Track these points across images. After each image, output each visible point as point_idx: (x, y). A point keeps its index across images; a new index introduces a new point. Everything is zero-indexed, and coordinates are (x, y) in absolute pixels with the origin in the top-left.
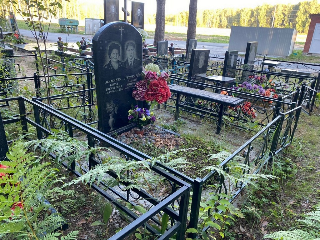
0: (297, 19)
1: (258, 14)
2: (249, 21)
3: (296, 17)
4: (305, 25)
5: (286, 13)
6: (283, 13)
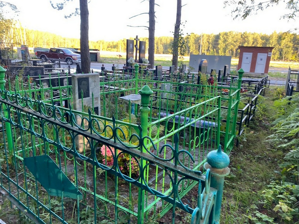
1: (188, 42)
4: (226, 51)
5: (211, 41)
6: (208, 41)
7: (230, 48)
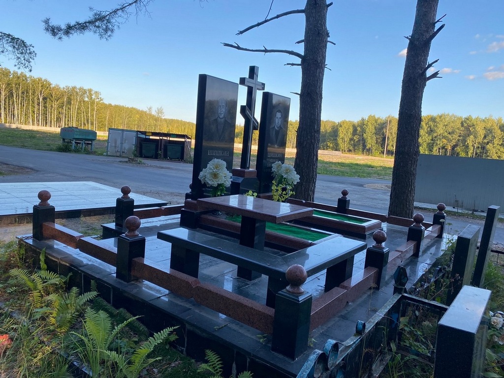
1: (363, 131)
2: (351, 139)
4: (432, 148)
7: (441, 145)
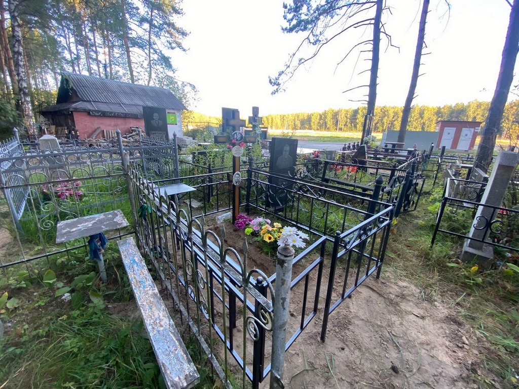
0: (357, 121)
1: (326, 117)
2: (318, 123)
3: (356, 119)
5: (349, 116)
